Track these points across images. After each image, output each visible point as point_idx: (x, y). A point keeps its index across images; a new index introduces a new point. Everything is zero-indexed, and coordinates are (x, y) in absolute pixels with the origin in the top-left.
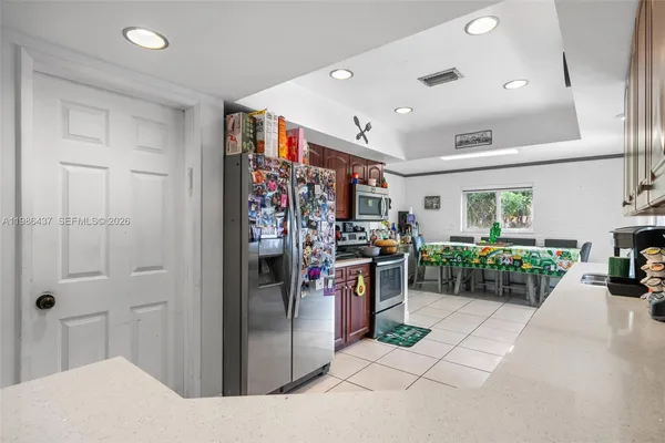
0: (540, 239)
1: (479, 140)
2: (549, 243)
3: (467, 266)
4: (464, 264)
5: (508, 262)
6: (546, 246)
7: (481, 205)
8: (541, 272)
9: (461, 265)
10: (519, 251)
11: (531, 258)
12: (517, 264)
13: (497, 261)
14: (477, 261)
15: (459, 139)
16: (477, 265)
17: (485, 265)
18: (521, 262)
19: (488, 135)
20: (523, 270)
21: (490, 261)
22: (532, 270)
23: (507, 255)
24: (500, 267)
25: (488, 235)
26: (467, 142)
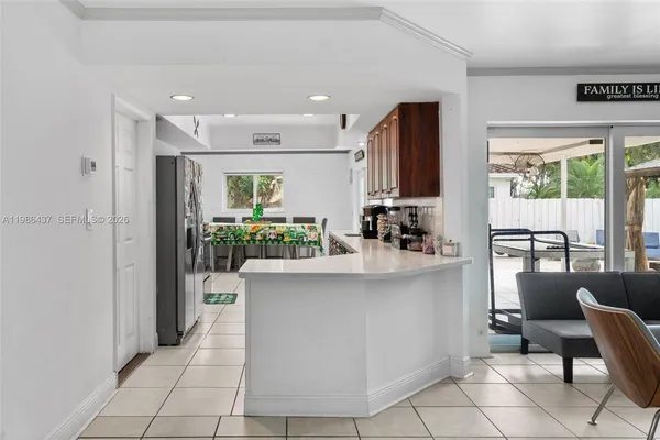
0: (289, 218)
1: (271, 140)
2: (296, 220)
3: (240, 243)
4: (236, 241)
5: (273, 237)
6: (294, 222)
7: (240, 189)
8: (297, 242)
9: (234, 243)
10: (280, 227)
11: (290, 232)
12: (280, 238)
13: (265, 236)
14: (248, 237)
15: (256, 137)
16: (248, 241)
17: (254, 241)
18: (282, 235)
19: (278, 137)
20: (285, 243)
21: (259, 237)
22: (291, 242)
23: (272, 231)
24: (267, 242)
25: (251, 215)
26: (262, 140)
